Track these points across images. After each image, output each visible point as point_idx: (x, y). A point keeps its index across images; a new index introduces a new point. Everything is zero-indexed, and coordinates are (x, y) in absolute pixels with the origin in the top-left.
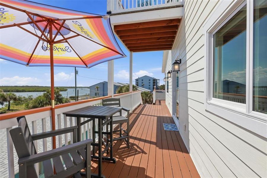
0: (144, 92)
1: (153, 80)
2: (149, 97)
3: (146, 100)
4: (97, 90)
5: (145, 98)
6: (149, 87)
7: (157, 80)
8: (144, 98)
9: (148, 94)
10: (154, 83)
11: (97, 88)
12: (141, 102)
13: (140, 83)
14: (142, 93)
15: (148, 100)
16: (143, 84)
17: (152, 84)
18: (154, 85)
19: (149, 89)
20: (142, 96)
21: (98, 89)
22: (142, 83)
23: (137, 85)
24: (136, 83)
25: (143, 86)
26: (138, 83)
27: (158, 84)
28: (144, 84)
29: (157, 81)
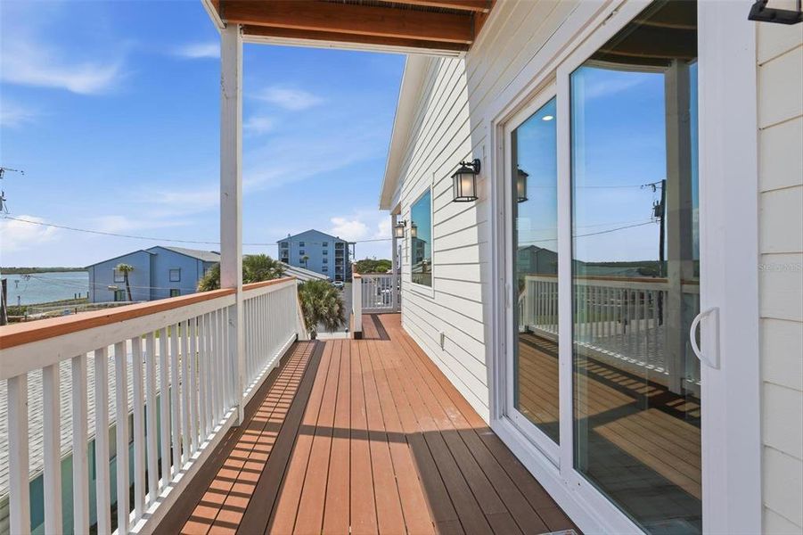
0: (310, 282)
1: (337, 244)
2: (328, 298)
3: (316, 310)
4: (122, 279)
5: (314, 305)
6: (324, 265)
7: (347, 244)
8: (309, 305)
9: (324, 289)
10: (338, 253)
11: (123, 273)
12: (299, 328)
13: (294, 254)
14: (300, 287)
15: (325, 311)
16: (303, 257)
17: (331, 257)
18: (338, 261)
19: (325, 271)
20: (300, 297)
21: (126, 276)
22: (302, 253)
23: (285, 260)
24: (280, 253)
25: (303, 263)
26: (286, 253)
27: (351, 257)
28: (306, 258)
29: (347, 248)
